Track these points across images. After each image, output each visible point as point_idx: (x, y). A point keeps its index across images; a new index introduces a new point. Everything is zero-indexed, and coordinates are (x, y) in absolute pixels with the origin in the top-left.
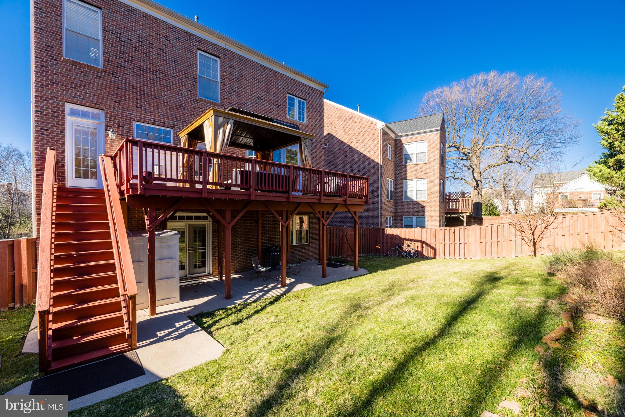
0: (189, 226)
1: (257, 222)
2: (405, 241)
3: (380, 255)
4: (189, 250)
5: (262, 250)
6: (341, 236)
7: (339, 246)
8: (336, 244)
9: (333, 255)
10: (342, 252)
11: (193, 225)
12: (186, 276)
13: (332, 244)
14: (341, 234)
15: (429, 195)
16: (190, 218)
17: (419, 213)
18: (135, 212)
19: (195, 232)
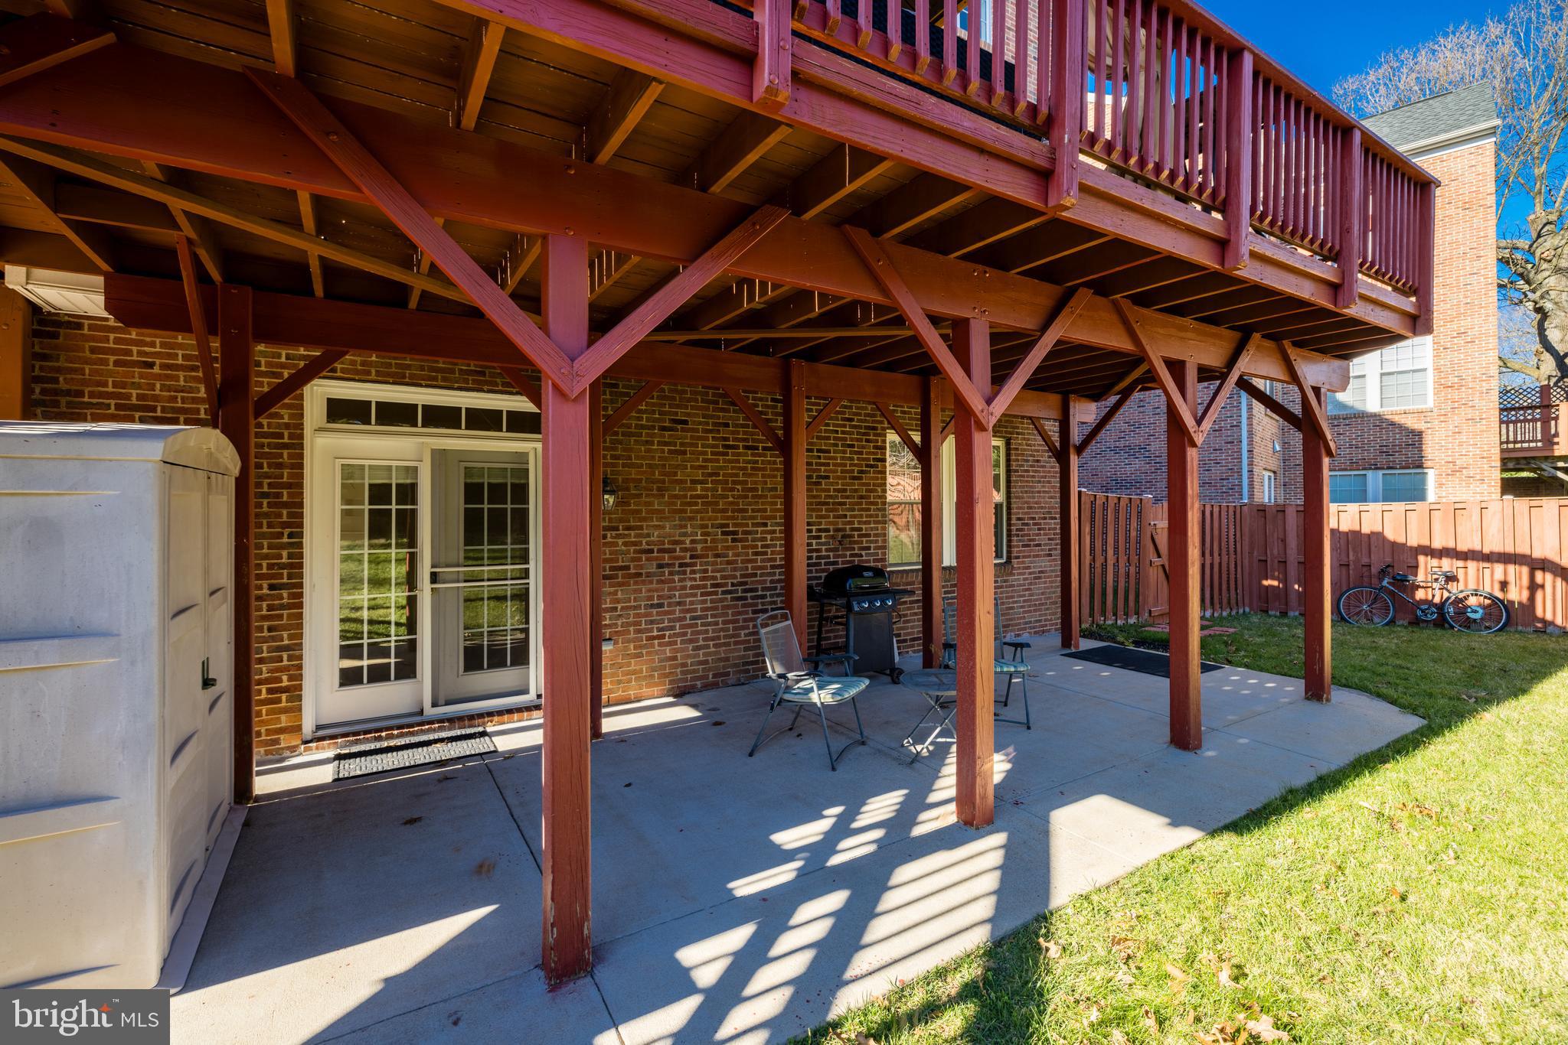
0: (440, 457)
1: (784, 447)
2: (1421, 559)
3: (1284, 614)
4: (434, 579)
5: (810, 587)
6: (1133, 534)
7: (1128, 575)
8: (1116, 565)
9: (1103, 613)
10: (1137, 601)
11: (461, 455)
12: (421, 712)
13: (1098, 564)
14: (1134, 524)
15: (1442, 386)
16: (441, 417)
17: (1398, 458)
18: (105, 362)
19: (473, 492)
